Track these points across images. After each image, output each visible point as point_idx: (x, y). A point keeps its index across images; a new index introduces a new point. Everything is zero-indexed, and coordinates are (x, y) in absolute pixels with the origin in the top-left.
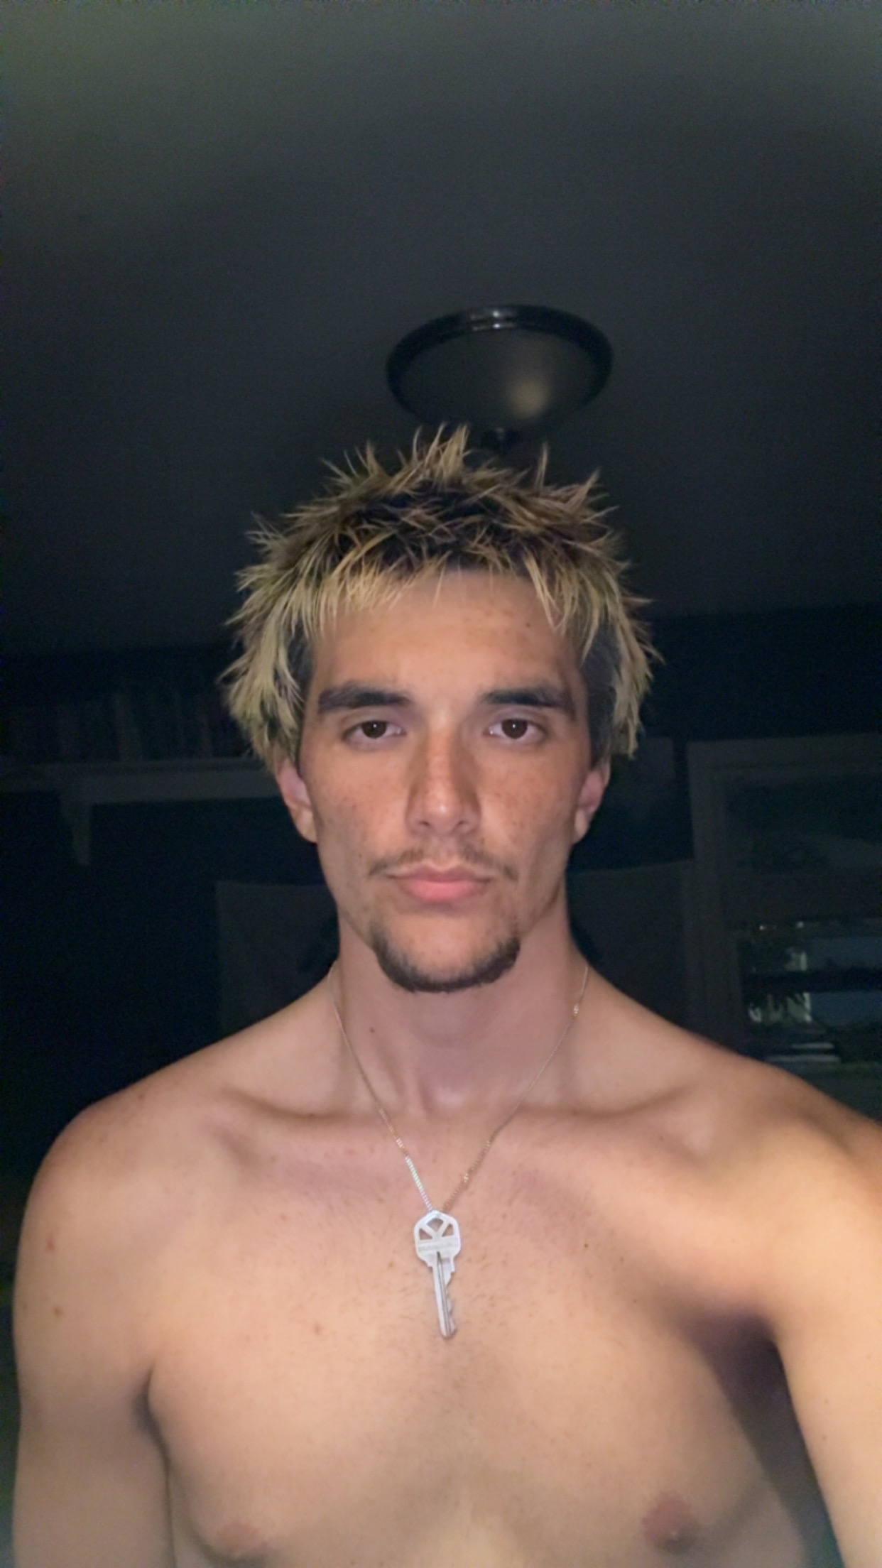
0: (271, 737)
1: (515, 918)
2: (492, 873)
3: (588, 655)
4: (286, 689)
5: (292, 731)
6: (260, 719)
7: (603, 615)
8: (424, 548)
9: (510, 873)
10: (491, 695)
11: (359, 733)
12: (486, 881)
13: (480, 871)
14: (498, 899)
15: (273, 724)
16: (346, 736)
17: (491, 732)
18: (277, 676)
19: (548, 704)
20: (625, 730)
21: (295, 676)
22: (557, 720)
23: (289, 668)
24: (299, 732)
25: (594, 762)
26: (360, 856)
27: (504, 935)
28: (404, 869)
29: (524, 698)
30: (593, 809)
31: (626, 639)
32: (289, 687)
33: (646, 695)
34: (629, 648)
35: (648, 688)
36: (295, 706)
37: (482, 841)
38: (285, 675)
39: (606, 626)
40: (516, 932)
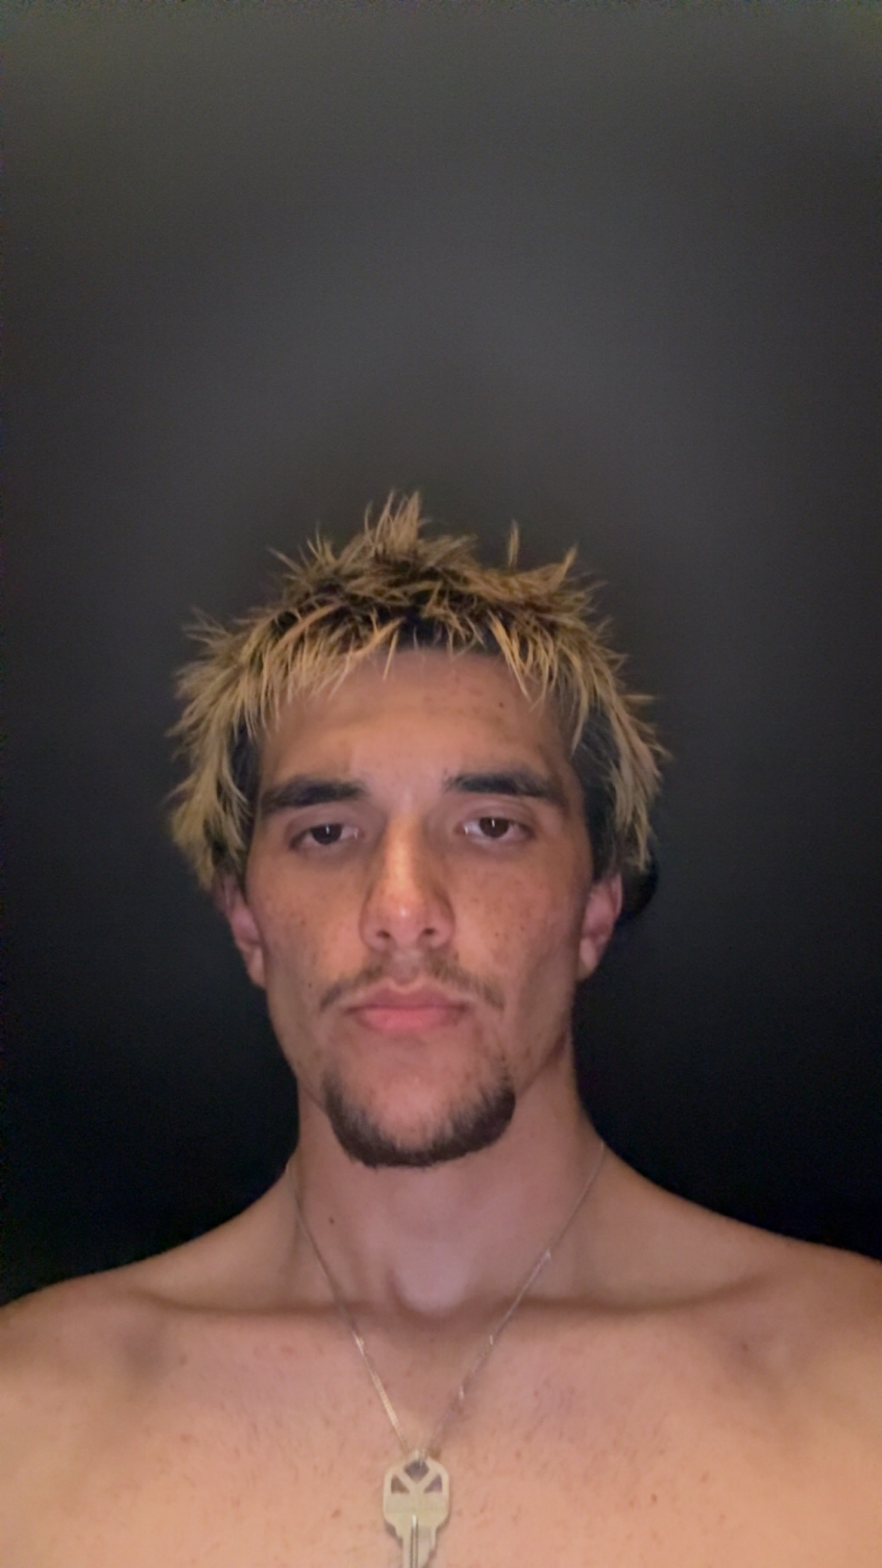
0: (216, 861)
1: (504, 1059)
2: (469, 997)
3: (578, 746)
4: (230, 801)
5: (239, 852)
6: (204, 842)
7: (593, 696)
8: (374, 617)
9: (492, 997)
10: (459, 779)
11: (309, 840)
12: (462, 1008)
13: (454, 994)
14: (478, 1033)
15: (219, 848)
16: (294, 843)
17: (467, 830)
18: (220, 789)
19: (534, 792)
20: (632, 839)
21: (241, 788)
22: (547, 815)
23: (234, 778)
24: (245, 854)
25: (598, 872)
26: (310, 985)
27: (490, 1080)
28: (360, 996)
29: (501, 785)
30: (603, 939)
31: (626, 733)
32: (235, 801)
33: (657, 799)
34: (629, 742)
35: (658, 789)
36: (242, 821)
37: (456, 957)
38: (230, 789)
39: (598, 713)
40: (506, 1078)
